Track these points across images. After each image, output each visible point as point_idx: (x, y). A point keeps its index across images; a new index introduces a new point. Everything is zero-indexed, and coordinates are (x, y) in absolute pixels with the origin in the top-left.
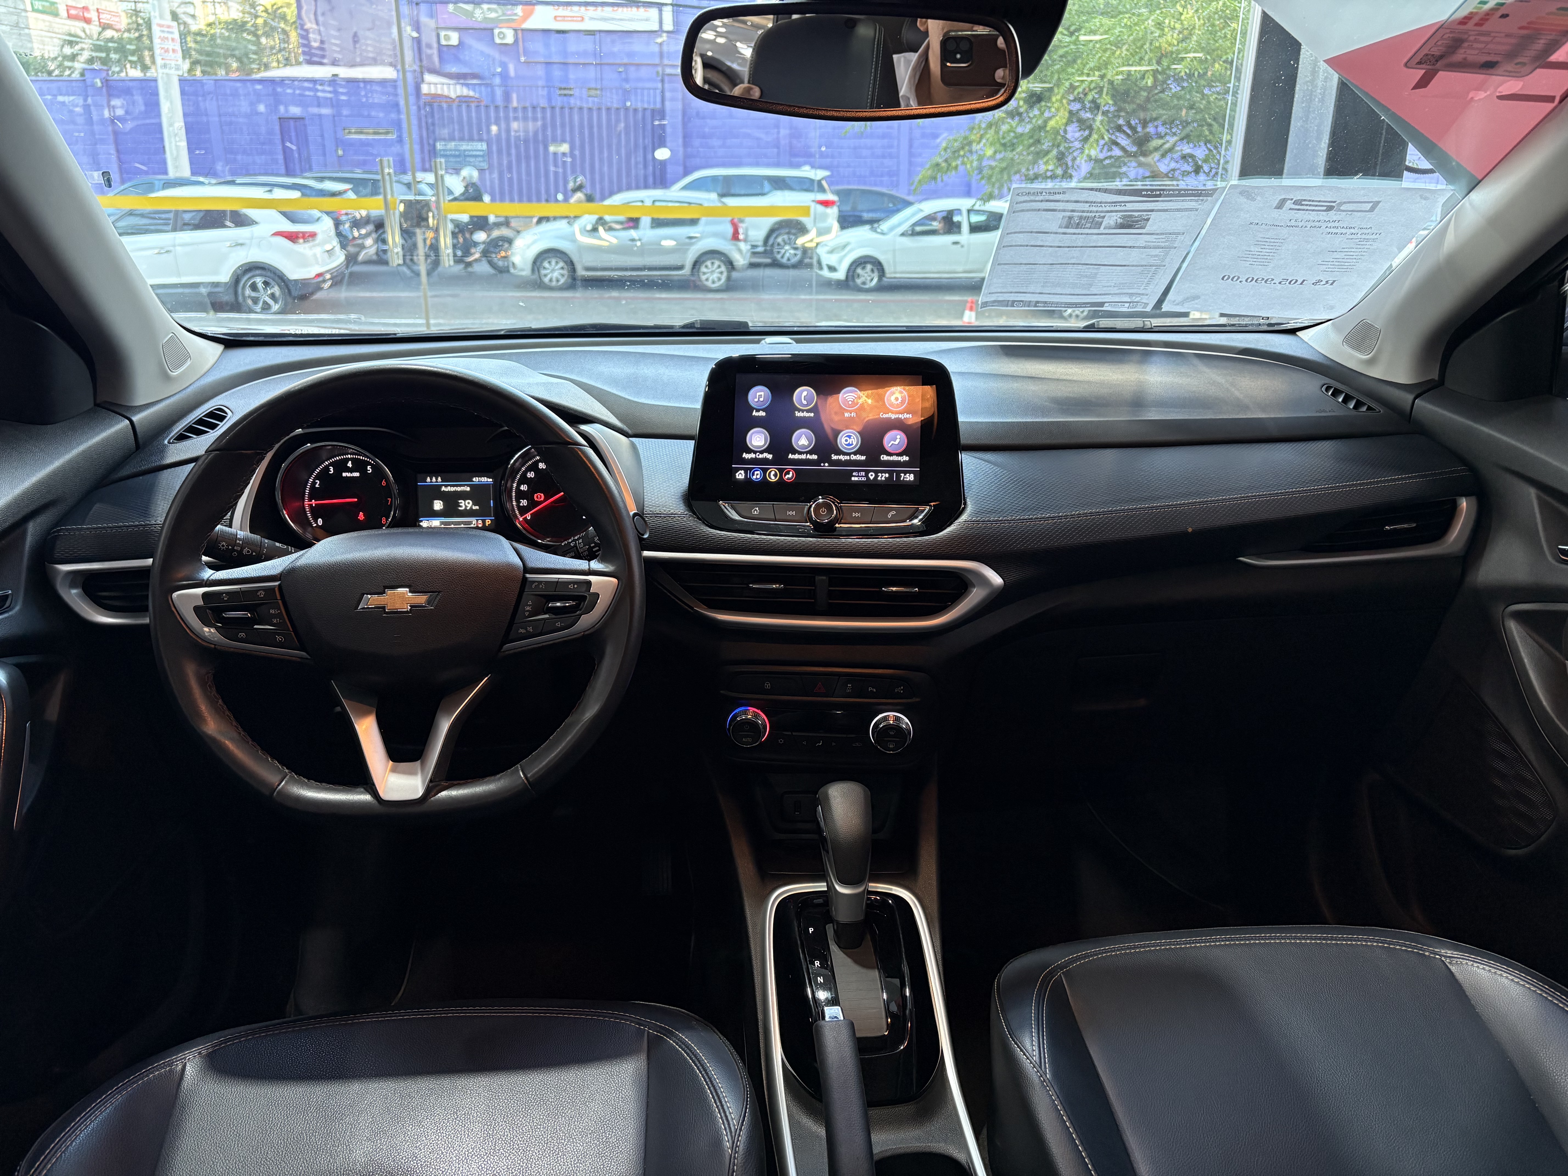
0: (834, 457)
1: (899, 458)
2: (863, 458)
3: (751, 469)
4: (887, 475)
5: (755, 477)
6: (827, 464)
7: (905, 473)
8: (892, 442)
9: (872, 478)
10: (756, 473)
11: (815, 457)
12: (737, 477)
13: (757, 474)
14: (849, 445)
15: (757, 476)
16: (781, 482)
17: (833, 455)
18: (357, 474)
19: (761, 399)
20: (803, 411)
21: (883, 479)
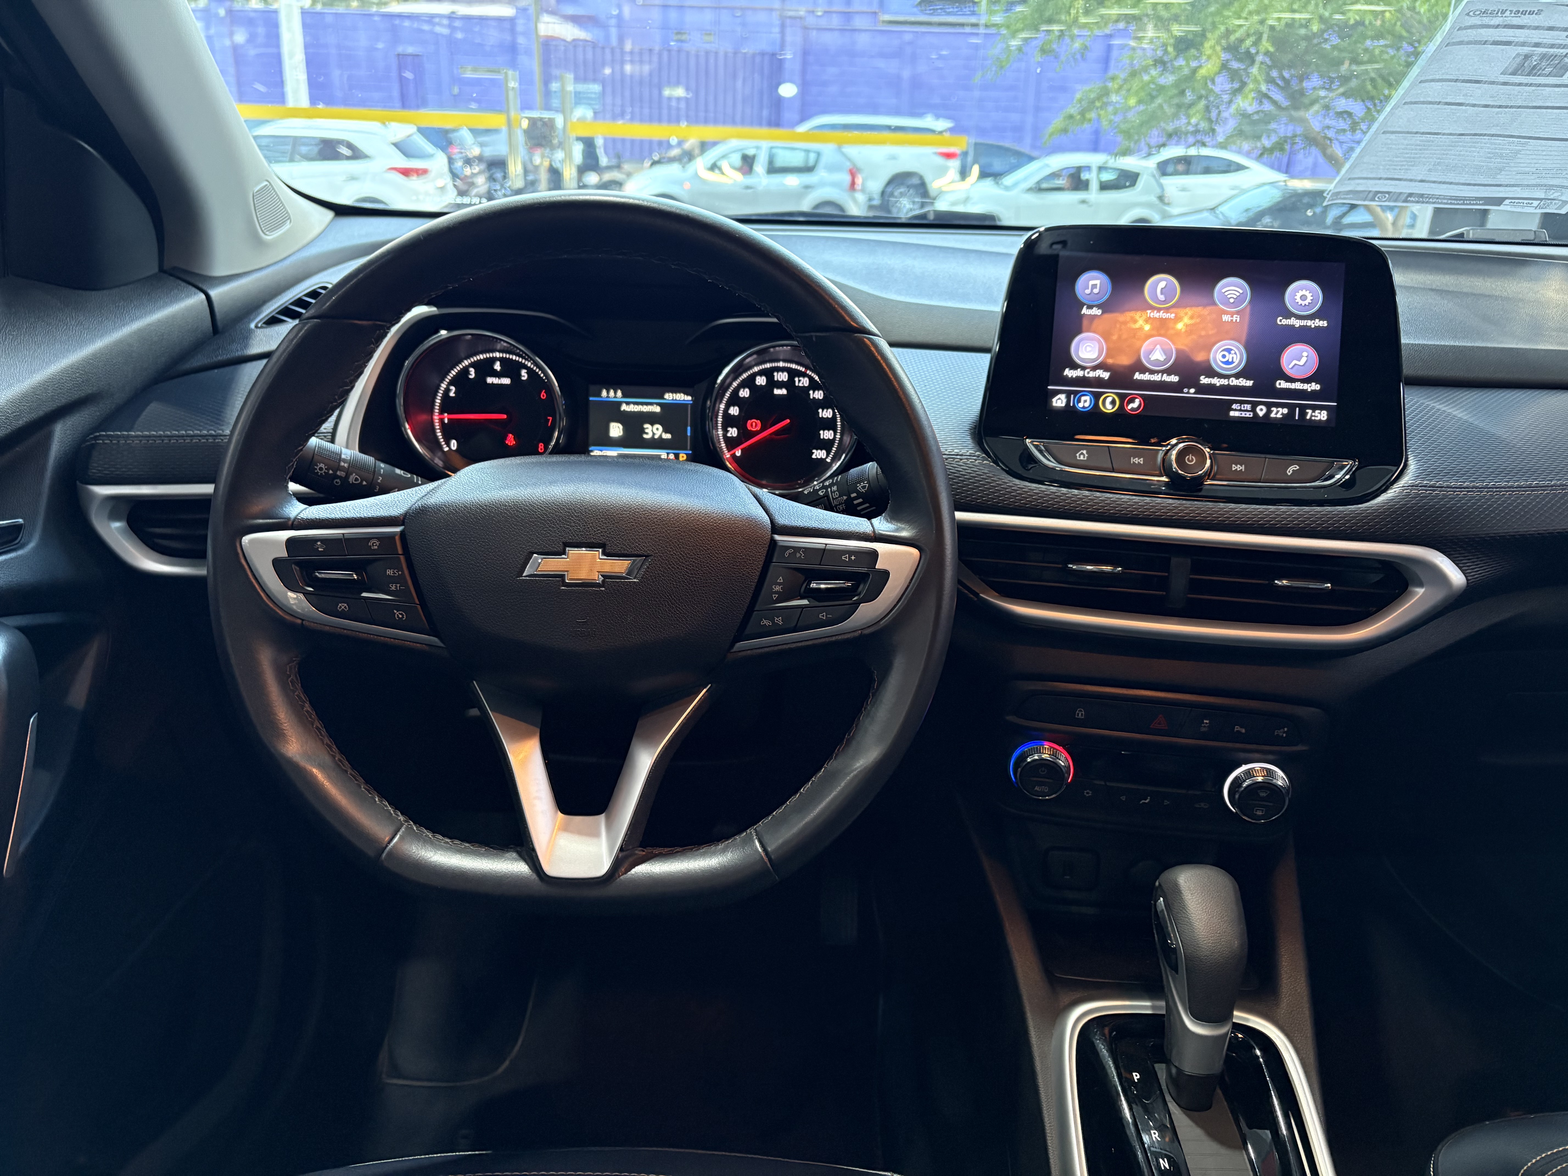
0: (1204, 380)
1: (1306, 387)
2: (1250, 383)
3: (1075, 393)
4: (1285, 411)
5: (1081, 405)
6: (1192, 390)
7: (1314, 408)
8: (1295, 362)
9: (1261, 414)
10: (1083, 398)
11: (1174, 379)
12: (1054, 404)
13: (1085, 401)
14: (1227, 363)
15: (1085, 403)
16: (1121, 414)
17: (1202, 378)
18: (506, 381)
19: (1096, 291)
20: (1159, 310)
21: (1279, 416)
